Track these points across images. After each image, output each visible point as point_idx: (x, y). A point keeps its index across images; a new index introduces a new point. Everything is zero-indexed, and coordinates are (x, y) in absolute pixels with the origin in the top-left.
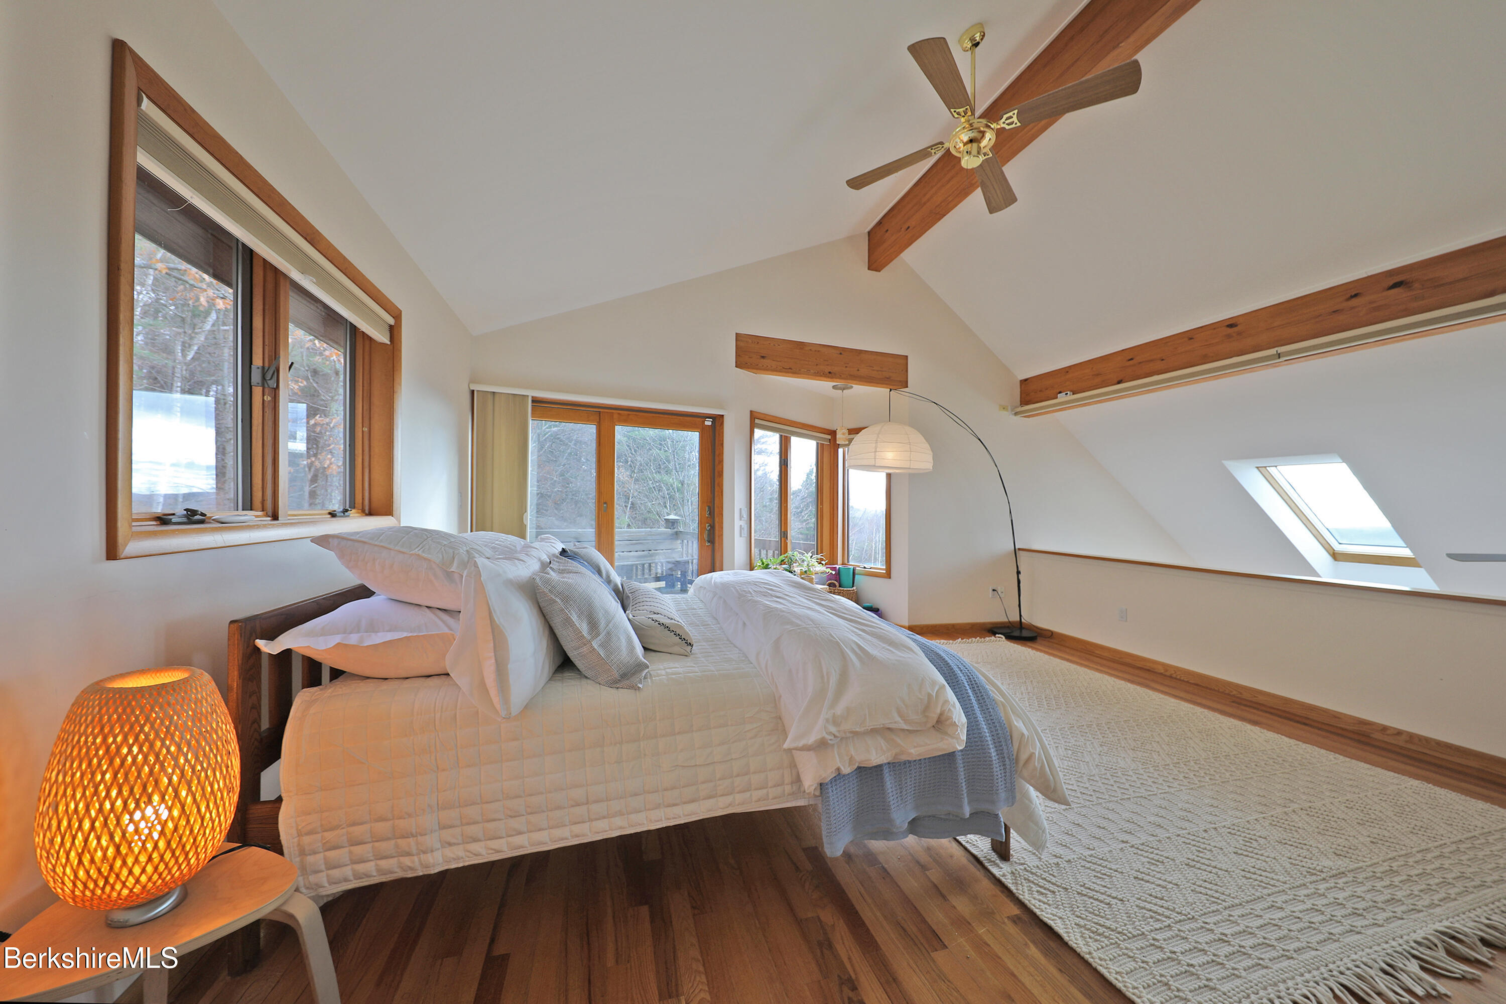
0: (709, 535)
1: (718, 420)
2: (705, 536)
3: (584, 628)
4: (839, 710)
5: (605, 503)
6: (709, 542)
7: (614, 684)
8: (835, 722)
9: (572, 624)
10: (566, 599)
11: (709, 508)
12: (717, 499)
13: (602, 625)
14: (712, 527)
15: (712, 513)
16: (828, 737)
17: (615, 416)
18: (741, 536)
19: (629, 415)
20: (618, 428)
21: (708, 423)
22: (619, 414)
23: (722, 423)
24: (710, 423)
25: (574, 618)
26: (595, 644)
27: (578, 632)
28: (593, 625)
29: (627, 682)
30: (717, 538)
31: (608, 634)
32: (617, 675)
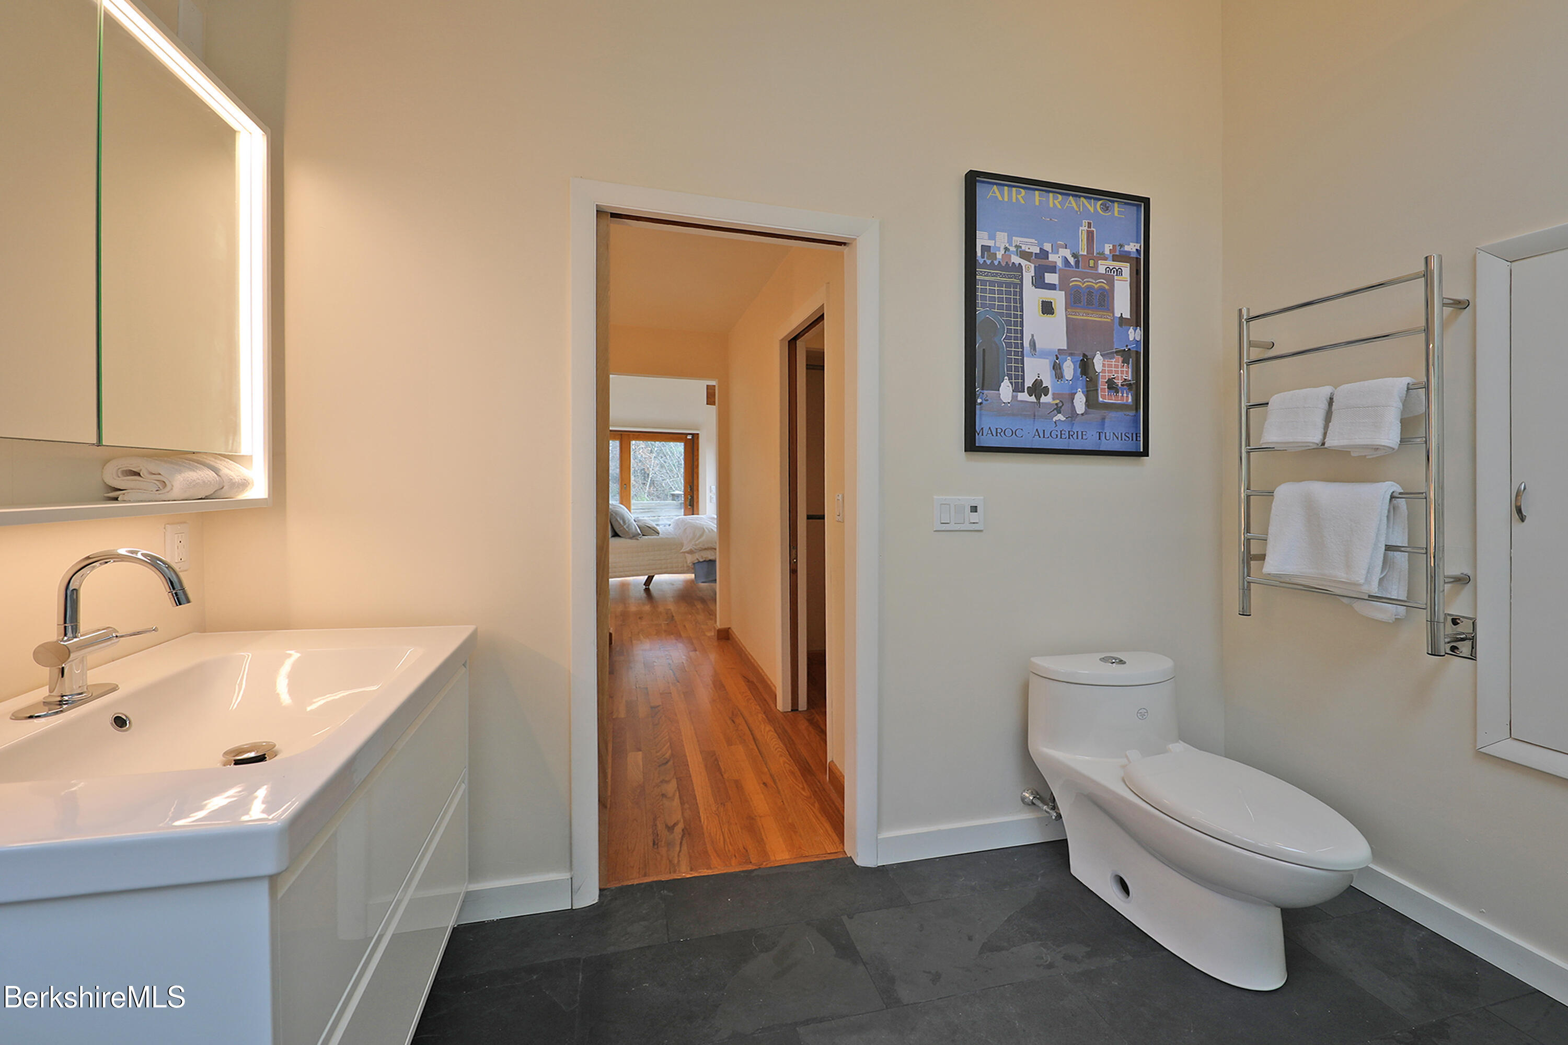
0: (690, 502)
1: (695, 436)
2: (688, 503)
3: (621, 522)
4: (697, 542)
5: (625, 485)
6: (690, 505)
7: (631, 538)
8: (696, 545)
9: (618, 521)
10: (616, 514)
11: (691, 487)
12: (695, 482)
13: (627, 522)
14: (692, 497)
15: (692, 489)
16: (693, 549)
17: (631, 436)
18: (711, 502)
19: (639, 435)
20: (633, 442)
21: (689, 437)
22: (633, 435)
23: (698, 438)
24: (690, 438)
25: (619, 519)
26: (625, 527)
27: (620, 523)
28: (624, 522)
29: (634, 538)
30: (695, 503)
31: (629, 525)
32: (631, 536)
